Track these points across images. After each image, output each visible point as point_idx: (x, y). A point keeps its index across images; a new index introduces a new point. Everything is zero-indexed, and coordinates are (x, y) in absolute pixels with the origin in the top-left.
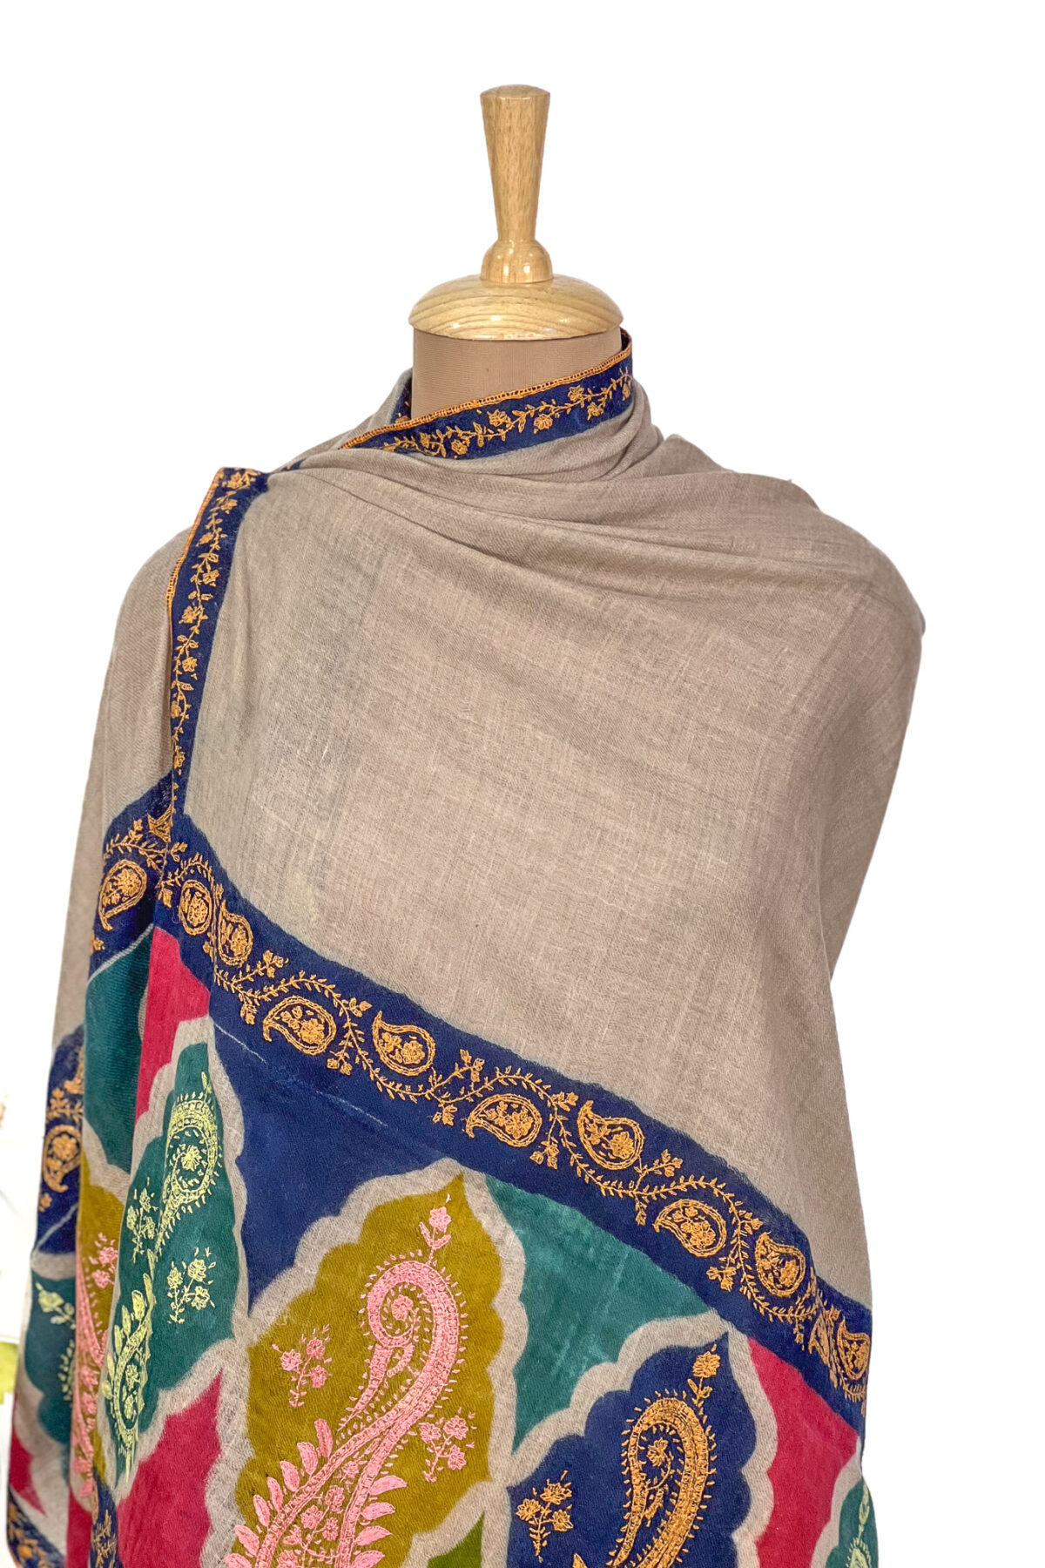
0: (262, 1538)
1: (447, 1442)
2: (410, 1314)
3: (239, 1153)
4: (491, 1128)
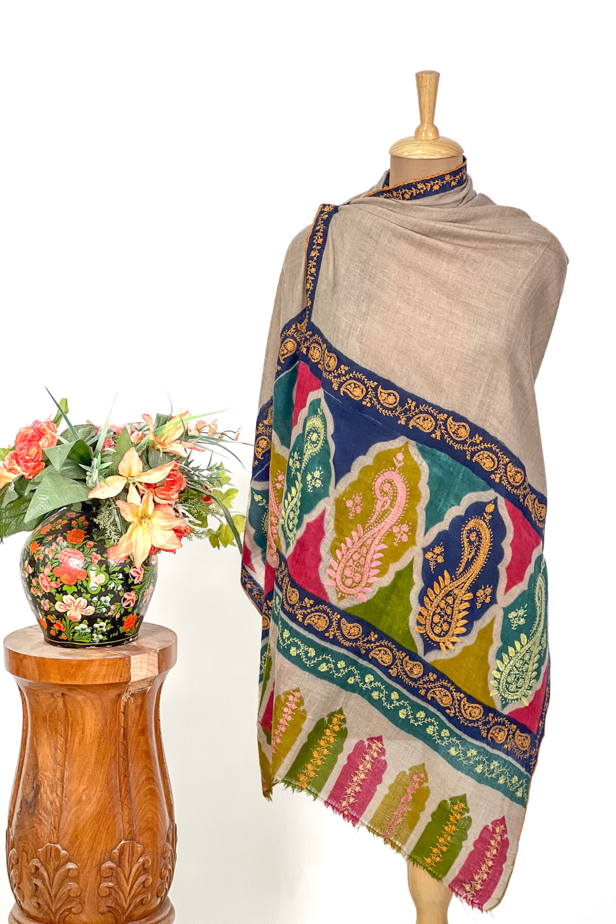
0: (339, 564)
1: (402, 533)
2: (390, 489)
3: (332, 433)
4: (418, 426)
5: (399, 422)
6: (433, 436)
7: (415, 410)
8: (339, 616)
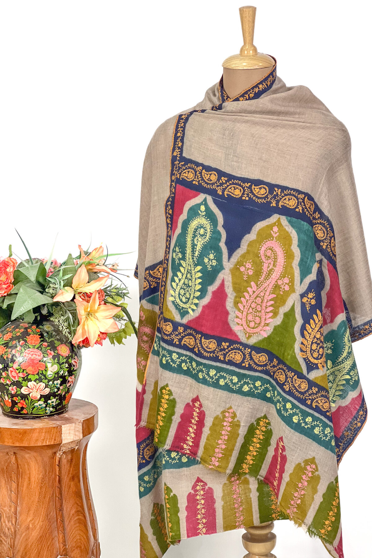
0: (242, 313)
1: (284, 284)
2: (271, 254)
3: (223, 224)
4: (285, 205)
5: (271, 205)
6: (297, 210)
7: (281, 194)
8: (249, 350)
